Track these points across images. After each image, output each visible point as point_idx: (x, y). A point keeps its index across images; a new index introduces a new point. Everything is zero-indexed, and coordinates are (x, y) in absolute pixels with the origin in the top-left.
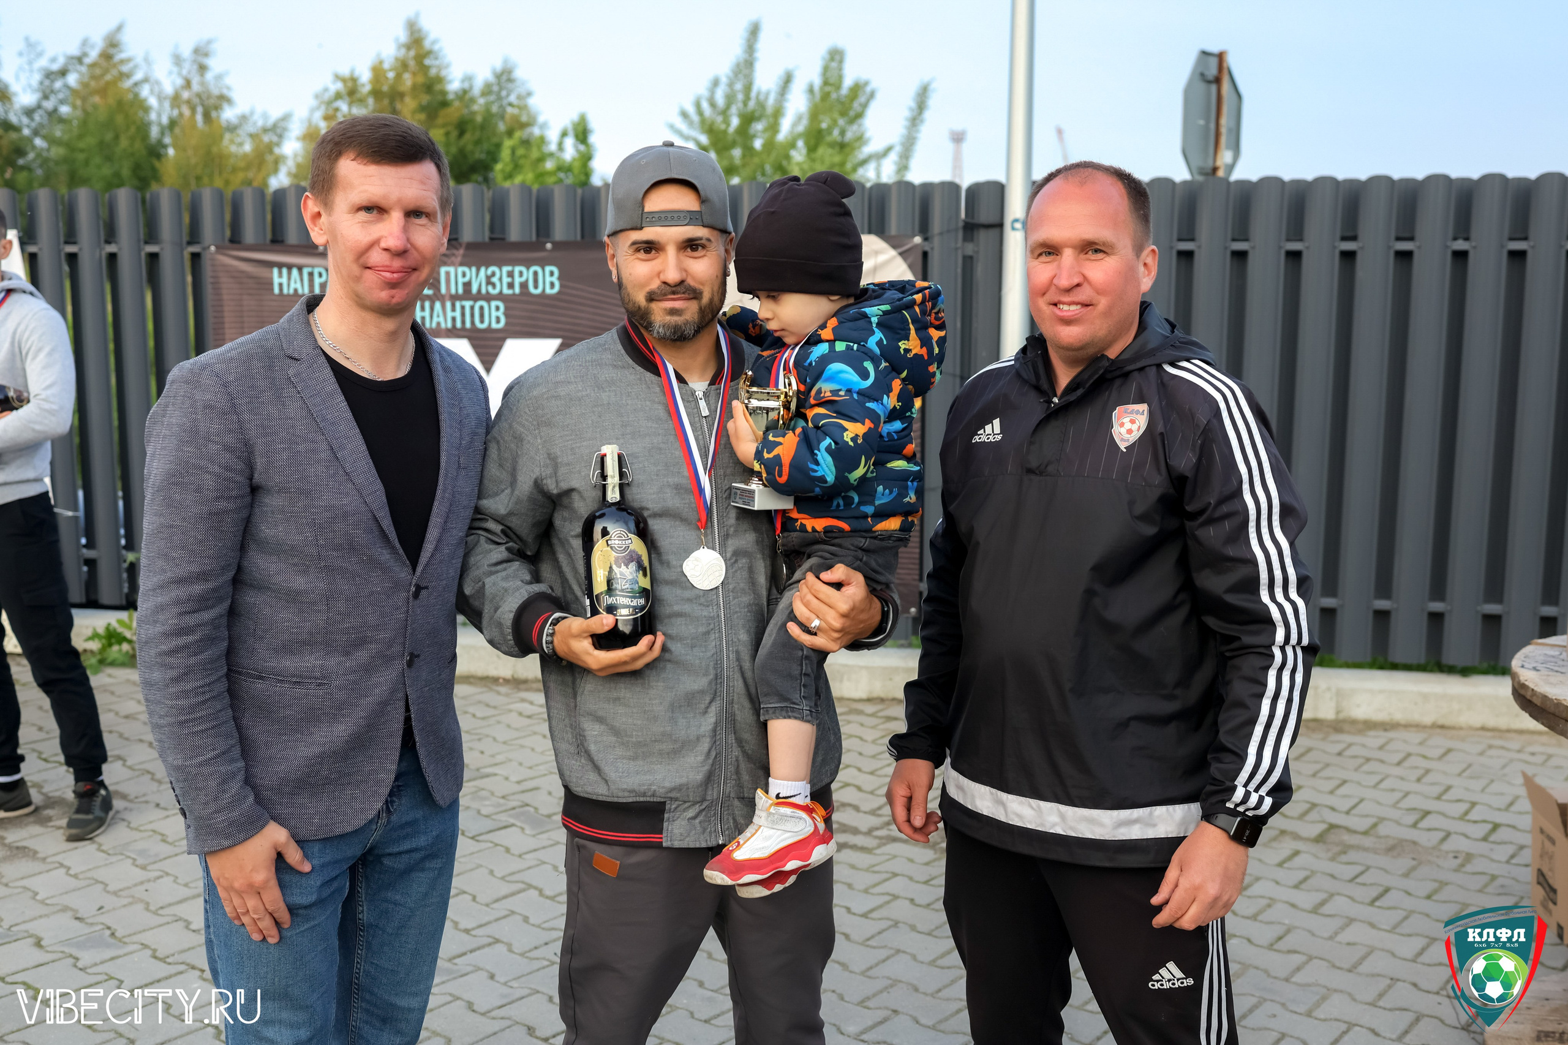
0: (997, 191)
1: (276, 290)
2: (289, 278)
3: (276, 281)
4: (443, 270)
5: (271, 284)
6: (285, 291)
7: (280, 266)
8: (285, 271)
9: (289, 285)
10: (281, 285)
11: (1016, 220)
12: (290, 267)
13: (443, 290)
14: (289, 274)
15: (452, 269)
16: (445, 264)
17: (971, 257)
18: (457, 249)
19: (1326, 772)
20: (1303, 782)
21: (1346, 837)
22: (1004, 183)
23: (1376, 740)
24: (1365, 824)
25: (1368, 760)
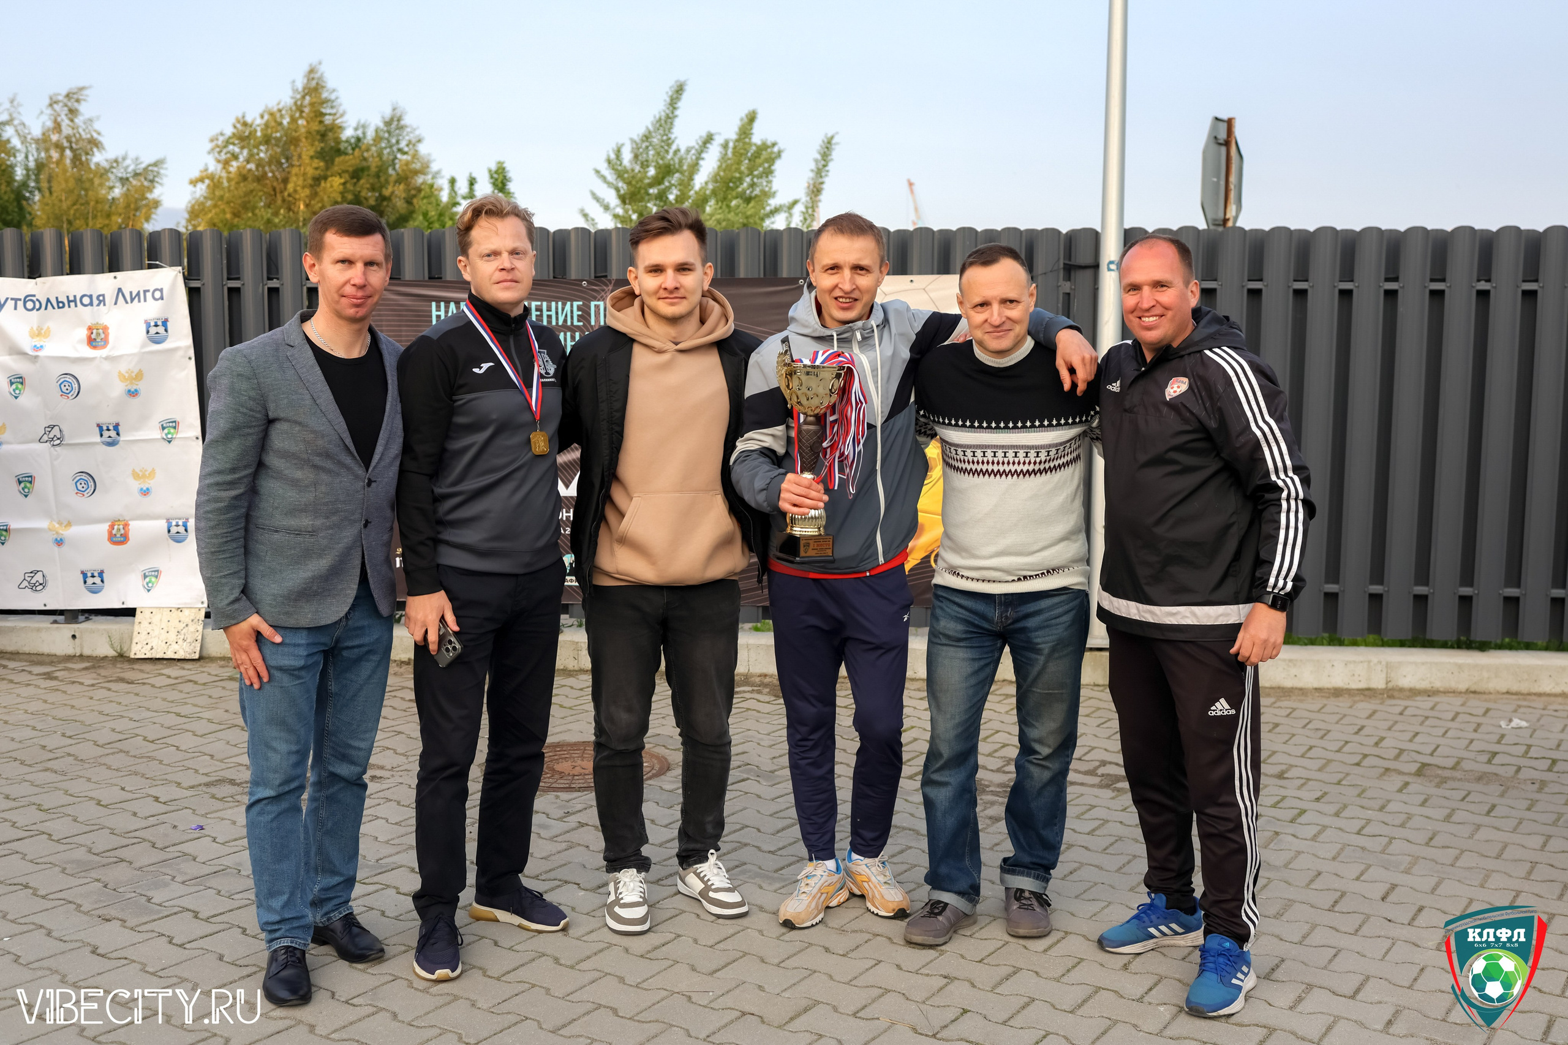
0: (1094, 238)
1: (434, 322)
3: (434, 313)
4: (593, 304)
5: (431, 316)
7: (438, 300)
8: (442, 304)
11: (1111, 262)
12: (447, 302)
13: (593, 323)
14: (447, 307)
15: (601, 304)
16: (595, 299)
17: (1069, 294)
18: (607, 285)
19: (1398, 727)
20: (1383, 734)
21: (1440, 772)
22: (1099, 230)
23: (1425, 703)
24: (1450, 763)
25: (1427, 718)
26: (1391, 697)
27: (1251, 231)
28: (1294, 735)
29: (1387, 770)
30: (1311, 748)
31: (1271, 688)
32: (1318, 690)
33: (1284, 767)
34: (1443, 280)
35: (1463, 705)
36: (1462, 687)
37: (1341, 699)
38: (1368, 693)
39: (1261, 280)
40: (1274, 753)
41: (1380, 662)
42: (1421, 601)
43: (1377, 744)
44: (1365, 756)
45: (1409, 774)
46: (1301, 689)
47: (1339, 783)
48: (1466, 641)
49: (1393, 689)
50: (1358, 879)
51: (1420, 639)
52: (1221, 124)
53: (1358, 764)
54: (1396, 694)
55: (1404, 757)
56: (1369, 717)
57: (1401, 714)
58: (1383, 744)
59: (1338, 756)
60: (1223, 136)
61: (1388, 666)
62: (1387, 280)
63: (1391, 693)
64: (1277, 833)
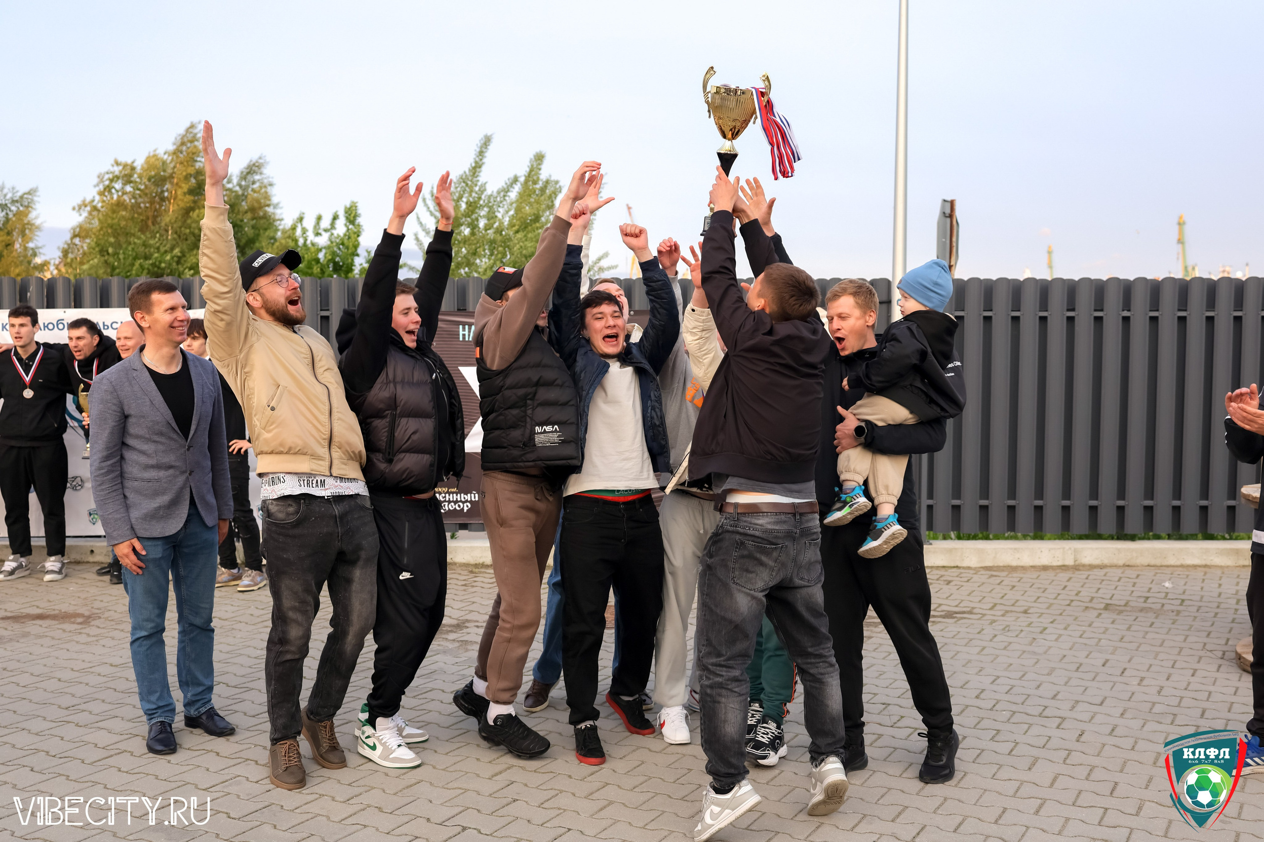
0: (887, 284)
1: (461, 339)
2: (469, 332)
3: (461, 333)
5: (459, 335)
6: (467, 339)
7: (464, 324)
8: (467, 327)
9: (469, 335)
10: (464, 335)
14: (470, 329)
19: (1086, 585)
20: (1080, 589)
21: (1118, 608)
22: (891, 279)
23: (1100, 573)
24: (1123, 603)
25: (1103, 580)
26: (1078, 570)
27: (984, 280)
28: (1026, 591)
29: (1087, 607)
30: (1038, 598)
31: (1004, 567)
32: (1032, 567)
33: (1026, 608)
34: (1102, 310)
35: (1123, 573)
36: (1121, 563)
37: (1048, 572)
38: (1064, 568)
39: (991, 310)
40: (1017, 601)
41: (1070, 548)
42: (1093, 509)
43: (1077, 594)
44: (1072, 601)
45: (1100, 609)
46: (1022, 567)
47: (1061, 614)
48: (1121, 535)
49: (1078, 565)
50: (1087, 657)
51: (1093, 534)
52: (946, 203)
53: (1069, 605)
54: (1081, 568)
55: (1095, 601)
56: (1068, 581)
57: (1087, 578)
58: (1081, 594)
59: (1055, 601)
60: (948, 211)
61: (1075, 550)
62: (1068, 310)
63: (1077, 568)
64: (1034, 639)
